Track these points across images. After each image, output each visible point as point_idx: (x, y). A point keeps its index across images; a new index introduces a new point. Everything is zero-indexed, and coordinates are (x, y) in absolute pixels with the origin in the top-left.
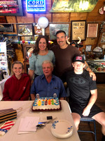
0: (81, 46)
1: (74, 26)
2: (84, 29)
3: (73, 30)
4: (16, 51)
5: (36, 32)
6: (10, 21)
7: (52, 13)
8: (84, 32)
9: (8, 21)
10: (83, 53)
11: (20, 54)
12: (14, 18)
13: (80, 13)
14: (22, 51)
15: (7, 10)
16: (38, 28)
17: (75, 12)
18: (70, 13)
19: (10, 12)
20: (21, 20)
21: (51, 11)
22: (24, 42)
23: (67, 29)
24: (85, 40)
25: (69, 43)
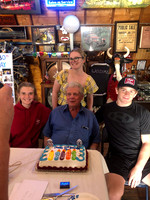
0: (129, 60)
1: (119, 30)
2: (135, 35)
3: (118, 35)
4: (32, 67)
5: (61, 38)
6: (23, 21)
7: (86, 9)
8: (135, 39)
9: (20, 21)
10: (133, 72)
11: (37, 72)
12: (28, 18)
13: (130, 9)
14: (40, 67)
15: (16, 6)
16: (65, 32)
17: (121, 8)
18: (114, 9)
19: (22, 9)
20: (39, 21)
21: (84, 6)
22: (42, 54)
23: (109, 34)
24: (136, 52)
25: (111, 56)
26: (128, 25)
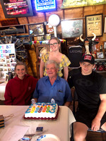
0: (96, 42)
1: (88, 22)
2: (100, 24)
4: (30, 52)
5: (48, 31)
7: (64, 10)
9: (20, 22)
10: (101, 51)
11: (33, 55)
12: (25, 19)
14: (35, 51)
15: (17, 12)
16: (50, 27)
18: (84, 7)
19: (21, 13)
20: (33, 21)
22: (35, 42)
23: (82, 25)
24: (102, 36)
25: (83, 40)
26: (95, 17)
